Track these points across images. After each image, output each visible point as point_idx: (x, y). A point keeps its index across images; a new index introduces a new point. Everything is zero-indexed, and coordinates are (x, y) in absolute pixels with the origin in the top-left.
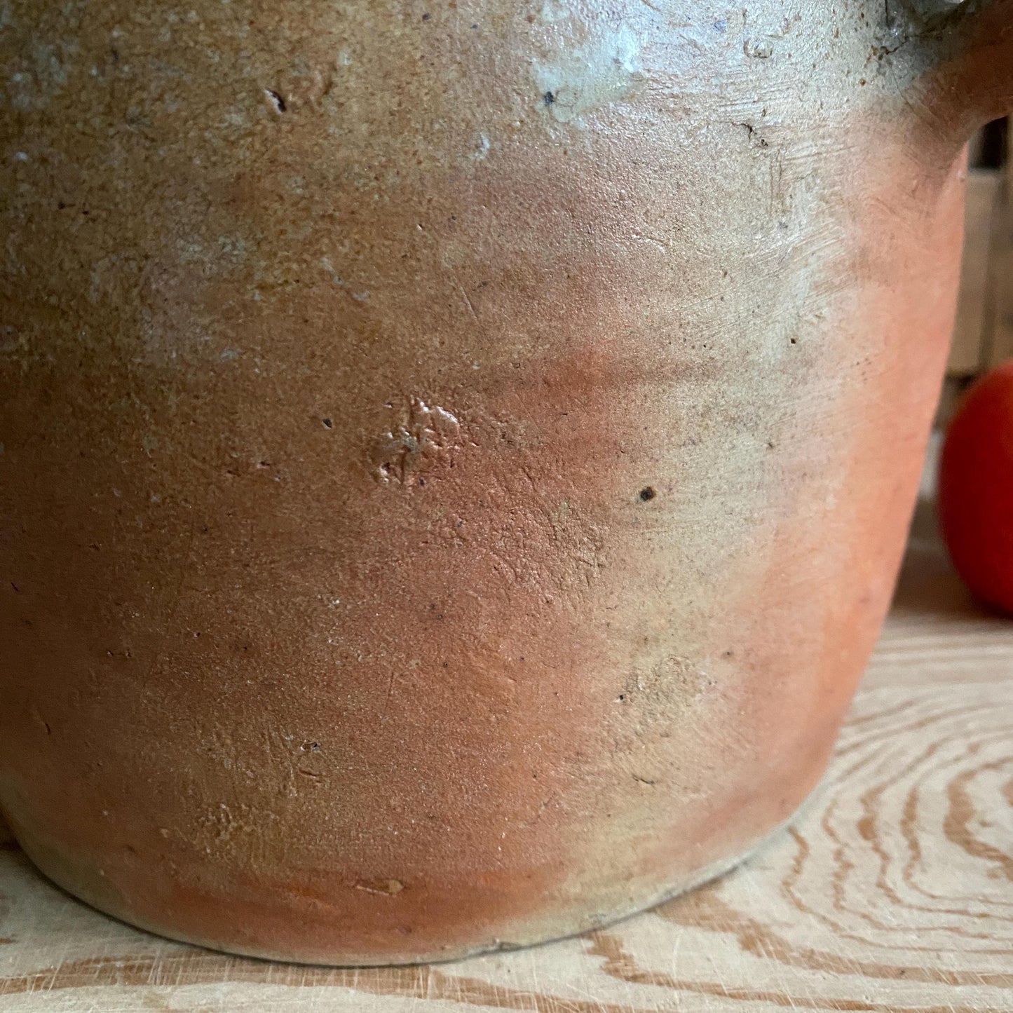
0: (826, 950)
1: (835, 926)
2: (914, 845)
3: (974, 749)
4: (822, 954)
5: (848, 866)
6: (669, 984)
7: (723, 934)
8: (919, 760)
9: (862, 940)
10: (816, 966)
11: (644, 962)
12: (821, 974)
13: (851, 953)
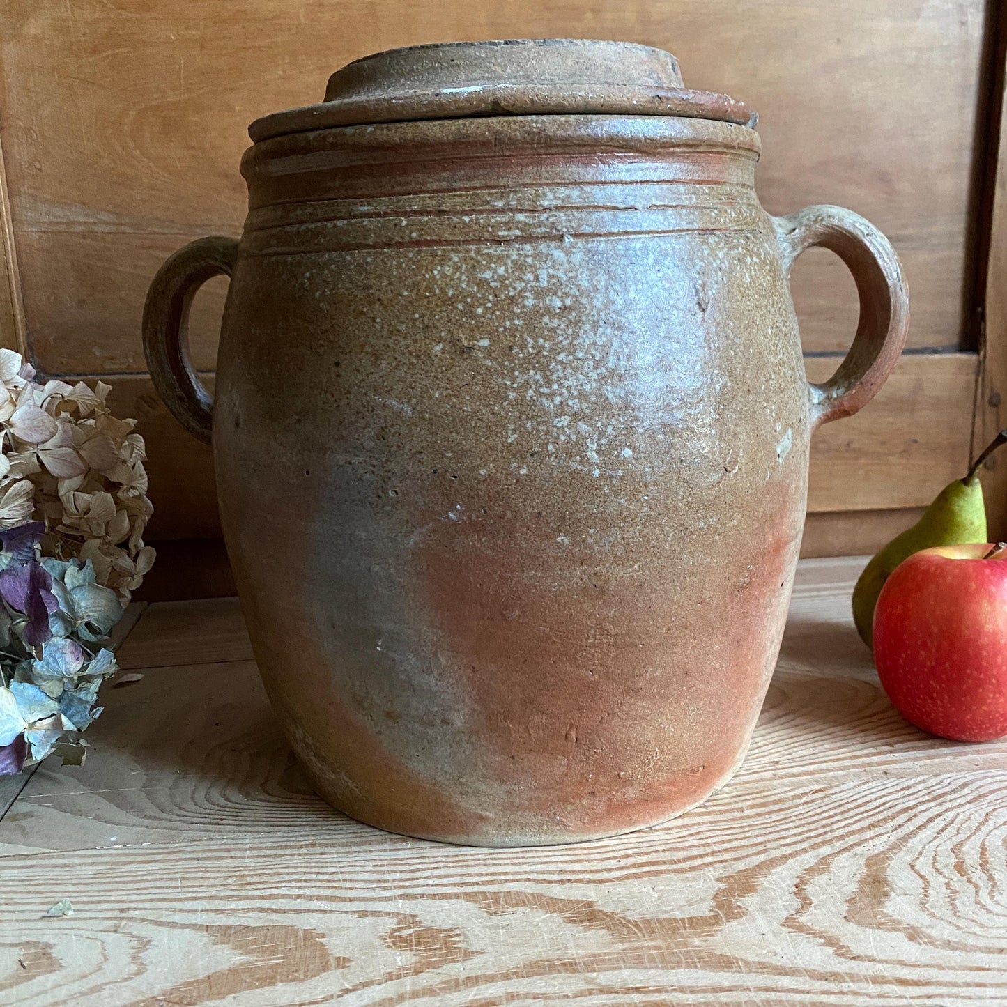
0: (956, 940)
1: (958, 927)
2: (991, 878)
4: (954, 942)
5: (955, 892)
6: (874, 960)
9: (975, 934)
10: (954, 949)
11: (857, 951)
12: (957, 953)
13: (971, 941)
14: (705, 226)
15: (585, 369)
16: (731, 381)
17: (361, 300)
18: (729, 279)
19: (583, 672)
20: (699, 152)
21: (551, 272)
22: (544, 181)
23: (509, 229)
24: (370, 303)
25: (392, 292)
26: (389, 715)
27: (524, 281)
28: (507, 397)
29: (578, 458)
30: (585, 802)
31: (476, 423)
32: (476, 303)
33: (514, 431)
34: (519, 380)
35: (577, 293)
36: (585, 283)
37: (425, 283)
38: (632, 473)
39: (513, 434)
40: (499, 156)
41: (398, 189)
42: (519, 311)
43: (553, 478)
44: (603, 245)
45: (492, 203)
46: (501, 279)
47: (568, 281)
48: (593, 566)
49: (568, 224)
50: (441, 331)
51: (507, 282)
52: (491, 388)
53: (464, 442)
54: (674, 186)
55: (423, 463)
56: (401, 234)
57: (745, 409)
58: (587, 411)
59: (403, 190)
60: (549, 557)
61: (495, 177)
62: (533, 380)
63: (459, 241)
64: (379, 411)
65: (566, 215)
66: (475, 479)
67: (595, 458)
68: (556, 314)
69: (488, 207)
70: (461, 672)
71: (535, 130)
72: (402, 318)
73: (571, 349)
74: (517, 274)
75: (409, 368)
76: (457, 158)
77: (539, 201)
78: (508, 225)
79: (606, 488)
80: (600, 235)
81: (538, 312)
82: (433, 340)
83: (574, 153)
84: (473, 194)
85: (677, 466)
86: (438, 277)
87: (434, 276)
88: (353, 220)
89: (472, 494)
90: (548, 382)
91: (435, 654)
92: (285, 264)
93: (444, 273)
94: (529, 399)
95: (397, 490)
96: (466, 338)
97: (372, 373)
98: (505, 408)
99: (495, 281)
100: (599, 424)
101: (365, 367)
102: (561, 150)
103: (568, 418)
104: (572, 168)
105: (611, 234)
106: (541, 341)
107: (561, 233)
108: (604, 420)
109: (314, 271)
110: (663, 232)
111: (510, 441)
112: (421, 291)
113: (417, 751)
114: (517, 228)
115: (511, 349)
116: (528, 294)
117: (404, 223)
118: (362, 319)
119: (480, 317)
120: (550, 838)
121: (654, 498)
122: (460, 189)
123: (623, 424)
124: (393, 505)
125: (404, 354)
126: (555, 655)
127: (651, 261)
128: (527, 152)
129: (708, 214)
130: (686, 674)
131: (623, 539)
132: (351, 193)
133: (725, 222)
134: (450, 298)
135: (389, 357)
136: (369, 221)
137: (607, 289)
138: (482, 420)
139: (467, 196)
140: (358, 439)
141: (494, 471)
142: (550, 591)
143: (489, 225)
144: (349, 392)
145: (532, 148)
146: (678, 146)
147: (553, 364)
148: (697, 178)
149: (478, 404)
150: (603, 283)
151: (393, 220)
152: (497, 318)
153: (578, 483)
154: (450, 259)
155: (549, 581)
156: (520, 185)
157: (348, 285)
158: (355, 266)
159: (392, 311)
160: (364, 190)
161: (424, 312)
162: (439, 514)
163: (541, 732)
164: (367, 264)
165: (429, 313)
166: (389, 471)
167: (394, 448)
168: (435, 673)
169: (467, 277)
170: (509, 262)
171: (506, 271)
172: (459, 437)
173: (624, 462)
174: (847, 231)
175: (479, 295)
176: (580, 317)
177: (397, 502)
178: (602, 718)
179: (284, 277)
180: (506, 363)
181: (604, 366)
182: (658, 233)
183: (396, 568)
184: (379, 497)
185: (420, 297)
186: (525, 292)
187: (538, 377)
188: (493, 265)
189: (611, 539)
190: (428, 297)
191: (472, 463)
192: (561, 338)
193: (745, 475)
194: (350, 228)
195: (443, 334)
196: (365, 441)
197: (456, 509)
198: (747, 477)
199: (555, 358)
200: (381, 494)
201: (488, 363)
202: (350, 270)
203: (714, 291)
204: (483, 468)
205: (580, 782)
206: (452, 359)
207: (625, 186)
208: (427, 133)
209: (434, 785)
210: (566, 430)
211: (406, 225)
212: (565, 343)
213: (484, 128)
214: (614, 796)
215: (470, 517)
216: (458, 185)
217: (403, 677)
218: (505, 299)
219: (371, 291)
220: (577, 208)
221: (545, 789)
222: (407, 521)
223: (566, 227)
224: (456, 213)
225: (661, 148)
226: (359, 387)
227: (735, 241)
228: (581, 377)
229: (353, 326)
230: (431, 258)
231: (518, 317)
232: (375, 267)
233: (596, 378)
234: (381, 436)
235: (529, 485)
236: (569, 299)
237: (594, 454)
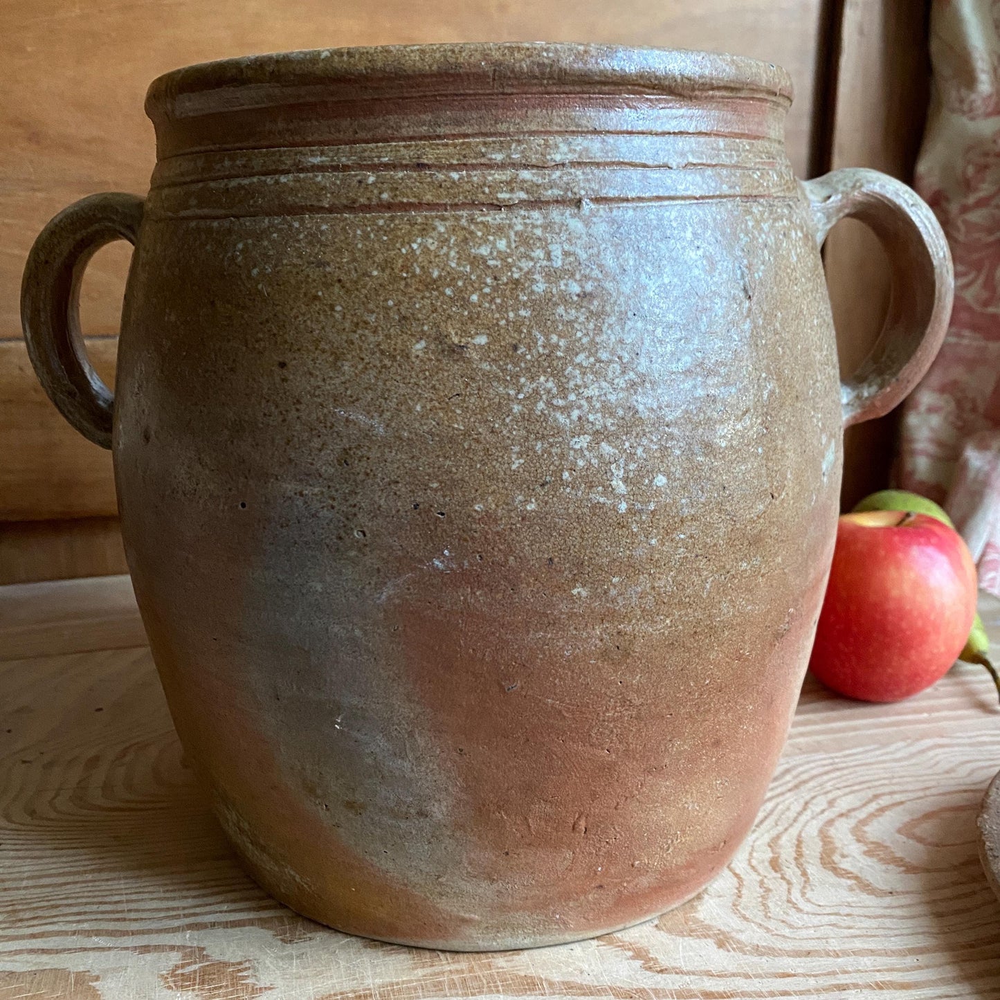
3: (831, 803)
7: (705, 940)
8: (800, 814)
14: (748, 192)
15: (610, 375)
16: (779, 387)
17: (314, 281)
18: (775, 258)
19: (598, 752)
20: (740, 98)
21: (566, 247)
22: (556, 128)
23: (512, 191)
24: (327, 286)
25: (356, 270)
26: (350, 805)
27: (532, 259)
28: (511, 410)
29: (600, 488)
30: (590, 897)
31: (470, 445)
32: (470, 288)
33: (520, 455)
34: (525, 390)
35: (600, 276)
36: (610, 262)
37: (400, 261)
38: (666, 506)
39: (518, 458)
40: (497, 94)
41: (362, 135)
42: (525, 298)
43: (569, 514)
44: (631, 212)
45: (489, 156)
46: (503, 257)
47: (589, 259)
48: (616, 623)
49: (587, 185)
50: (423, 324)
51: (510, 260)
52: (490, 400)
53: (454, 470)
54: (713, 139)
55: (400, 496)
56: (369, 194)
57: (793, 419)
58: (613, 428)
59: (369, 136)
60: (562, 613)
61: (493, 122)
62: (544, 389)
63: (445, 205)
64: (340, 428)
65: (583, 173)
66: (469, 516)
67: (621, 488)
68: (574, 303)
69: (483, 161)
70: (444, 755)
71: (546, 61)
72: (371, 306)
73: (592, 350)
74: (522, 249)
75: (380, 372)
76: (440, 95)
77: (549, 154)
78: (510, 185)
79: (634, 525)
80: (627, 200)
81: (550, 300)
82: (412, 335)
83: (594, 93)
84: (463, 144)
85: (719, 495)
86: (418, 252)
87: (413, 251)
88: (302, 175)
89: (465, 536)
90: (563, 392)
91: (411, 734)
92: (210, 230)
93: (425, 247)
94: (539, 413)
95: (365, 529)
96: (456, 334)
97: (331, 378)
98: (507, 425)
99: (493, 259)
100: (627, 444)
101: (320, 370)
102: (578, 89)
103: (588, 438)
104: (591, 112)
105: (640, 199)
106: (554, 338)
107: (578, 197)
108: (632, 440)
109: (250, 241)
110: (702, 197)
111: (514, 467)
112: (396, 271)
113: (386, 847)
114: (522, 189)
115: (515, 348)
116: (537, 277)
117: (371, 179)
118: (317, 306)
119: (474, 305)
120: (547, 939)
121: (691, 537)
122: (446, 136)
123: (656, 443)
124: (360, 550)
125: (373, 353)
126: (565, 732)
127: (689, 235)
128: (535, 89)
129: (750, 176)
130: (717, 743)
131: (653, 588)
132: (298, 139)
133: (768, 187)
134: (435, 281)
135: (353, 357)
136: (323, 176)
137: (636, 270)
138: (477, 441)
139: (455, 146)
140: (312, 464)
141: (493, 506)
142: (562, 656)
143: (484, 184)
144: (299, 402)
145: (541, 85)
146: (719, 88)
147: (570, 368)
148: (737, 131)
149: (472, 420)
150: (631, 263)
151: (356, 175)
152: (497, 307)
153: (600, 520)
154: (434, 229)
155: (561, 643)
156: (524, 133)
157: (295, 261)
158: (306, 237)
159: (356, 297)
160: (316, 135)
161: (401, 298)
162: (421, 561)
163: (543, 823)
164: (322, 232)
165: (406, 300)
166: (355, 506)
167: (361, 477)
168: (410, 756)
169: (458, 252)
170: (512, 234)
171: (509, 246)
172: (448, 463)
173: (658, 493)
174: (889, 200)
175: (473, 277)
176: (603, 307)
177: (365, 545)
178: (618, 804)
179: (208, 247)
180: (509, 366)
181: (633, 370)
182: (697, 199)
183: (361, 629)
184: (340, 538)
185: (395, 279)
186: (533, 273)
187: (550, 385)
188: (491, 238)
189: (639, 589)
190: (405, 278)
191: (464, 496)
192: (579, 334)
193: (792, 502)
194: (298, 184)
195: (426, 328)
196: (321, 466)
197: (443, 554)
198: (794, 503)
199: (572, 361)
200: (343, 535)
201: (485, 366)
202: (298, 241)
203: (761, 274)
204: (479, 503)
205: (587, 876)
206: (438, 360)
207: (656, 138)
208: (403, 62)
209: (406, 885)
210: (586, 453)
211: (374, 184)
212: (585, 340)
213: (478, 56)
214: (625, 887)
215: (461, 566)
216: (441, 131)
217: (369, 761)
218: (506, 284)
219: (328, 269)
220: (598, 164)
221: (543, 886)
222: (378, 570)
223: (584, 188)
224: (440, 168)
225: (699, 90)
226: (314, 395)
227: (779, 210)
228: (604, 384)
229: (304, 314)
230: (408, 227)
231: (525, 305)
232: (333, 239)
233: (624, 386)
234: (344, 459)
235: (537, 524)
236: (590, 283)
237: (621, 482)
